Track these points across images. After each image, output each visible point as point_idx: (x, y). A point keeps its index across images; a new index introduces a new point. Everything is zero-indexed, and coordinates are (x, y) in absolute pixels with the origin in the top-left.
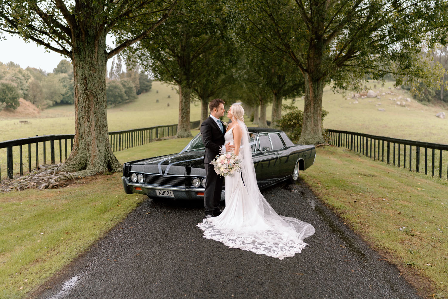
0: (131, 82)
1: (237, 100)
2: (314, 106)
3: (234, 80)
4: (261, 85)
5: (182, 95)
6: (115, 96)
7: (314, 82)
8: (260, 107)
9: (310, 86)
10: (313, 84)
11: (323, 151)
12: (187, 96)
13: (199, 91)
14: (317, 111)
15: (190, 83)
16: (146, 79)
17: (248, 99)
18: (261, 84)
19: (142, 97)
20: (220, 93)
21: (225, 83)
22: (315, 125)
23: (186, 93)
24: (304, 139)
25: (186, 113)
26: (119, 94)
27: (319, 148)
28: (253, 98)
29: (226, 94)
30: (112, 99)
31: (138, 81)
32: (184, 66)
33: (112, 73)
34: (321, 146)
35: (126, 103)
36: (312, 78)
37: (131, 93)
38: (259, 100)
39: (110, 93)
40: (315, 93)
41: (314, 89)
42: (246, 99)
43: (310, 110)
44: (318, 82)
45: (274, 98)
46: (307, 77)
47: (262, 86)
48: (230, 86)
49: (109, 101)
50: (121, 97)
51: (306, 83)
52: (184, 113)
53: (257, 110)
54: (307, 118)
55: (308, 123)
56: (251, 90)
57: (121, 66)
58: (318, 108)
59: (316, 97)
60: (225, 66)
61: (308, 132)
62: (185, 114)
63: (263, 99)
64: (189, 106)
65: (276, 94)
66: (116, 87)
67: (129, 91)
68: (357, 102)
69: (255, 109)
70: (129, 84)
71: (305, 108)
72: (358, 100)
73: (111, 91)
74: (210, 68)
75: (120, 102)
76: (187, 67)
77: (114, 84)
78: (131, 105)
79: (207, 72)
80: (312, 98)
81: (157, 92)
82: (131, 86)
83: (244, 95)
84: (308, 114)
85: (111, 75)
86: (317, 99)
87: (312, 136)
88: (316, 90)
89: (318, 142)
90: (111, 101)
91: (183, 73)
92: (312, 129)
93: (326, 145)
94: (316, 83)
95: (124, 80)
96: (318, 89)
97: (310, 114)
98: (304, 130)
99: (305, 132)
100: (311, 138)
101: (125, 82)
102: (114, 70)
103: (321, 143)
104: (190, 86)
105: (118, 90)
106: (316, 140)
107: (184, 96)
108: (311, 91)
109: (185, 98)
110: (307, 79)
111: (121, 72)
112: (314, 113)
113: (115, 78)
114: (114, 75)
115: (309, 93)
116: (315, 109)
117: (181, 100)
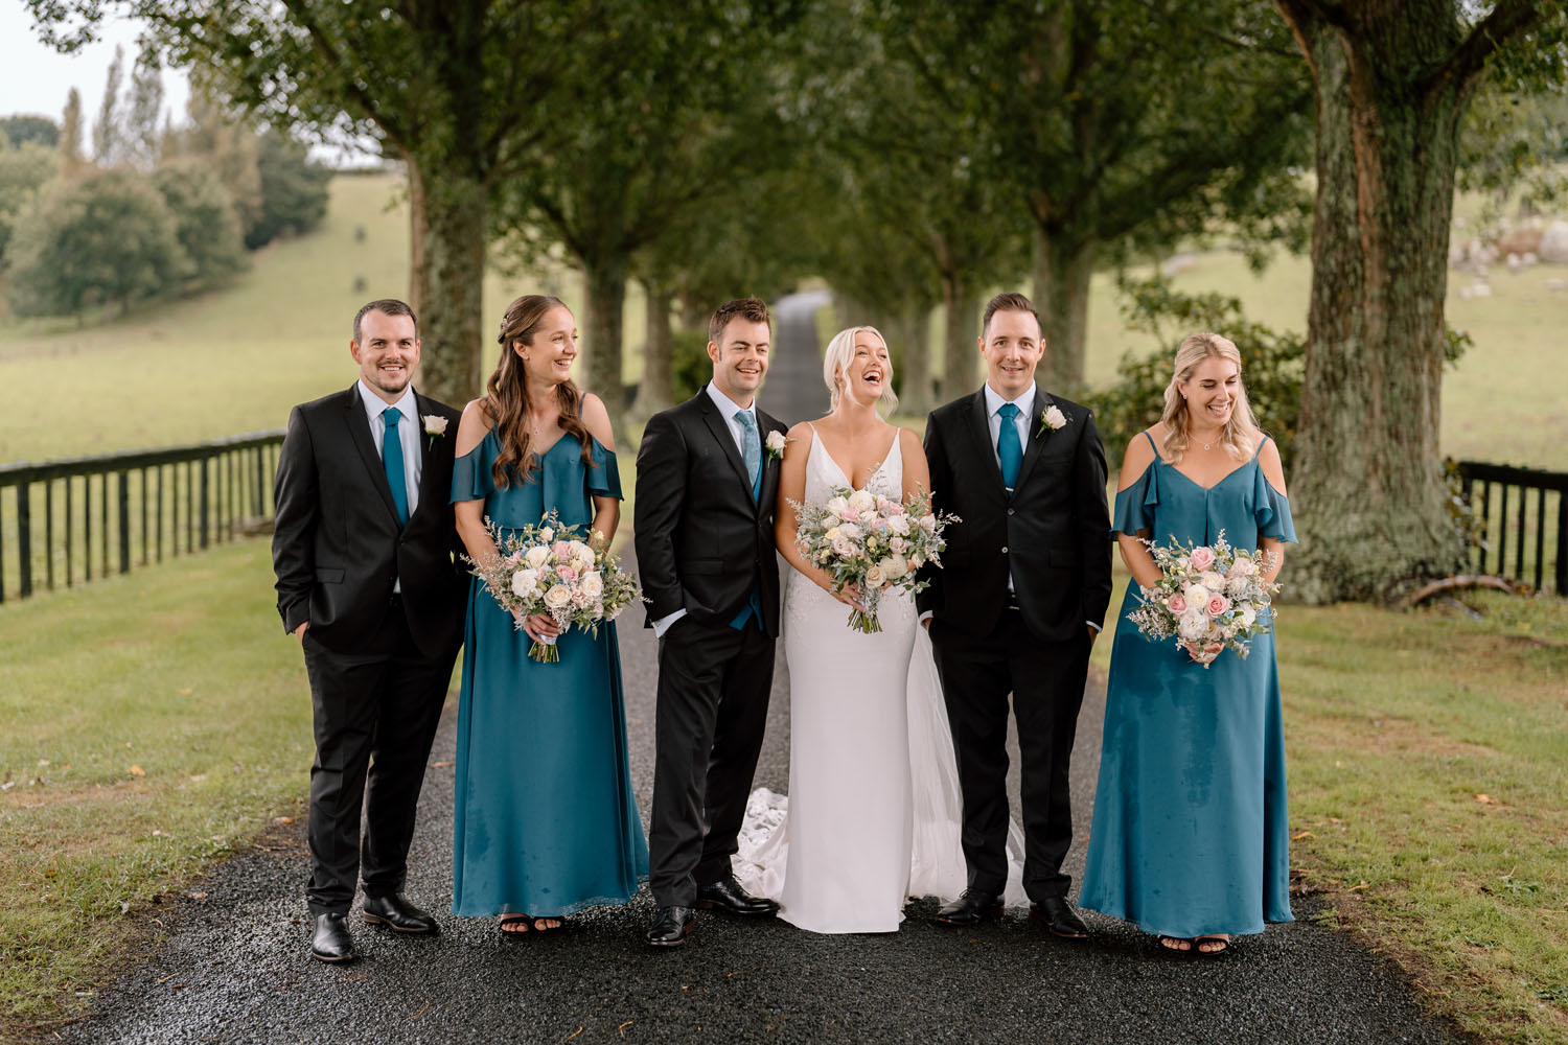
0: (213, 177)
1: (806, 275)
2: (1389, 287)
3: (782, 144)
4: (961, 169)
5: (430, 221)
6: (123, 261)
7: (1395, 103)
8: (939, 318)
9: (1359, 136)
10: (1386, 122)
11: (1482, 644)
12: (459, 227)
13: (568, 213)
14: (1412, 327)
15: (481, 142)
16: (300, 161)
17: (869, 270)
18: (965, 161)
19: (277, 263)
20: (695, 226)
21: (729, 163)
22: (1395, 435)
23: (453, 209)
24: (1315, 538)
25: (456, 348)
26: (143, 244)
27: (1435, 613)
28: (900, 258)
29: (734, 228)
30: (108, 273)
31: (251, 176)
32: (442, 24)
33: (106, 132)
34: (1444, 592)
35: (187, 296)
36: (1377, 69)
37: (214, 240)
38: (934, 273)
39: (97, 239)
40: (1394, 189)
41: (1389, 162)
42: (857, 270)
43: (1355, 320)
44: (1419, 106)
45: (1039, 253)
46: (1340, 66)
47: (971, 169)
48: (761, 184)
49: (88, 284)
50: (158, 261)
51: (1328, 111)
52: (442, 344)
53: (921, 334)
54: (1332, 383)
55: (1346, 421)
56: (890, 212)
57: (159, 91)
58: (1423, 306)
59: (1402, 218)
60: (723, 26)
61: (1343, 487)
62: (445, 353)
63: (958, 263)
64: (478, 299)
65: (1052, 229)
66: (126, 209)
67: (201, 228)
68: (1481, 289)
69: (909, 322)
70: (205, 192)
71: (1316, 303)
72: (1485, 280)
73: (102, 227)
74: (614, 34)
75: (151, 293)
76: (462, 33)
77: (118, 192)
78: (217, 311)
79: (594, 68)
80: (1377, 230)
81: (360, 235)
82: (214, 202)
83: (848, 245)
84: (1339, 347)
85: (101, 139)
86: (1416, 233)
87: (1371, 516)
88: (1409, 163)
89: (1423, 563)
90: (101, 284)
91: (431, 72)
92: (1375, 462)
93: (1483, 587)
94: (1408, 109)
95: (172, 170)
96: (1423, 157)
97: (1358, 353)
98: (1314, 471)
99: (1318, 486)
100: (1367, 536)
101: (181, 178)
102: (121, 114)
103: (1441, 576)
104: (484, 165)
105: (140, 225)
106: (1405, 550)
107: (444, 233)
108: (1363, 177)
109: (448, 242)
110: (1337, 80)
111: (160, 125)
112: (1386, 342)
113: (126, 156)
114: (121, 139)
115: (1348, 187)
116: (1401, 312)
117: (420, 261)
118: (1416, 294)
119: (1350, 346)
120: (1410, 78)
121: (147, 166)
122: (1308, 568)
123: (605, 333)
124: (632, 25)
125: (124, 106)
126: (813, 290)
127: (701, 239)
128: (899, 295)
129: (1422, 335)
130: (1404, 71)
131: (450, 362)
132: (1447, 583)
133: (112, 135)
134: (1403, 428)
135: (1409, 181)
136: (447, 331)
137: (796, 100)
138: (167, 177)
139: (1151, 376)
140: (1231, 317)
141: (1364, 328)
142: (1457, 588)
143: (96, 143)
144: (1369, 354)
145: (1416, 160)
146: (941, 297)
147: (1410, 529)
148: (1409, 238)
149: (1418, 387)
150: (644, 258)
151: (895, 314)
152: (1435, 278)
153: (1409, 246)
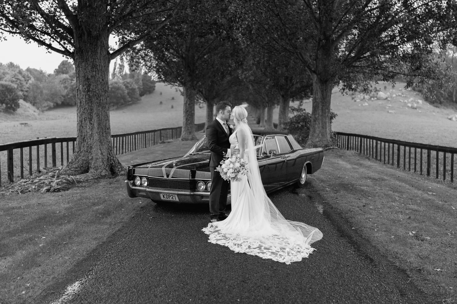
0: (134, 83)
2: (322, 108)
3: (240, 81)
4: (267, 87)
5: (187, 96)
6: (117, 98)
7: (323, 83)
8: (266, 109)
9: (318, 88)
10: (322, 86)
11: (332, 155)
12: (191, 97)
13: (204, 93)
14: (325, 113)
15: (194, 85)
16: (150, 80)
17: (254, 101)
20: (225, 95)
21: (230, 84)
23: (190, 95)
24: (312, 142)
25: (191, 115)
26: (121, 95)
27: (327, 151)
28: (259, 100)
29: (232, 95)
30: (115, 101)
31: (141, 82)
32: (189, 67)
36: (320, 79)
37: (134, 94)
38: (265, 102)
39: (113, 94)
40: (323, 95)
41: (322, 91)
46: (315, 78)
47: (269, 87)
48: (236, 88)
49: (111, 103)
50: (124, 98)
51: (314, 84)
52: (189, 115)
53: (263, 112)
54: (315, 121)
55: (316, 126)
56: (258, 92)
57: (124, 67)
59: (324, 99)
60: (231, 67)
61: (316, 135)
63: (269, 101)
64: (194, 108)
65: (283, 96)
66: (118, 89)
67: (132, 92)
68: (366, 104)
69: (261, 111)
70: (132, 86)
72: (367, 102)
73: (114, 92)
74: (215, 69)
75: (122, 104)
76: (192, 68)
77: (117, 85)
79: (212, 74)
80: (320, 100)
81: (161, 94)
82: (134, 88)
83: (251, 97)
84: (315, 116)
85: (113, 76)
86: (326, 101)
87: (320, 139)
88: (325, 91)
89: (327, 145)
90: (113, 102)
91: (187, 74)
92: (320, 132)
93: (335, 148)
94: (325, 84)
95: (126, 81)
96: (327, 91)
97: (318, 117)
98: (312, 133)
99: (313, 135)
100: (319, 141)
101: (128, 83)
102: (117, 71)
103: (329, 147)
104: (195, 88)
105: (120, 91)
106: (324, 143)
107: (189, 98)
108: (319, 93)
109: (190, 99)
110: (315, 80)
111: (124, 73)
112: (322, 115)
113: (118, 79)
114: (117, 76)
115: (317, 94)
116: (324, 111)
117: (185, 102)
118: (326, 109)
119: (317, 116)
120: (325, 80)
121: (121, 81)
122: (311, 146)
123: (210, 112)
124: (218, 68)
125: (117, 70)
126: (245, 104)
127: (226, 97)
128: (260, 106)
129: (327, 114)
130: (324, 79)
131: (190, 117)
132: (330, 148)
133: (115, 75)
134: (324, 127)
135: (325, 94)
136: (189, 113)
137: (242, 76)
138: (125, 83)
139: (293, 120)
140: (304, 111)
141: (319, 113)
142: (331, 148)
143: (112, 76)
144: (319, 117)
145: (326, 91)
146: (266, 106)
147: (325, 140)
148: (325, 101)
149: (326, 121)
150: (216, 100)
151: (259, 109)
152: (329, 107)
153: (325, 102)
